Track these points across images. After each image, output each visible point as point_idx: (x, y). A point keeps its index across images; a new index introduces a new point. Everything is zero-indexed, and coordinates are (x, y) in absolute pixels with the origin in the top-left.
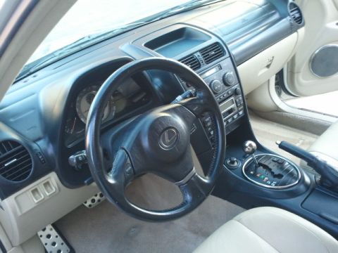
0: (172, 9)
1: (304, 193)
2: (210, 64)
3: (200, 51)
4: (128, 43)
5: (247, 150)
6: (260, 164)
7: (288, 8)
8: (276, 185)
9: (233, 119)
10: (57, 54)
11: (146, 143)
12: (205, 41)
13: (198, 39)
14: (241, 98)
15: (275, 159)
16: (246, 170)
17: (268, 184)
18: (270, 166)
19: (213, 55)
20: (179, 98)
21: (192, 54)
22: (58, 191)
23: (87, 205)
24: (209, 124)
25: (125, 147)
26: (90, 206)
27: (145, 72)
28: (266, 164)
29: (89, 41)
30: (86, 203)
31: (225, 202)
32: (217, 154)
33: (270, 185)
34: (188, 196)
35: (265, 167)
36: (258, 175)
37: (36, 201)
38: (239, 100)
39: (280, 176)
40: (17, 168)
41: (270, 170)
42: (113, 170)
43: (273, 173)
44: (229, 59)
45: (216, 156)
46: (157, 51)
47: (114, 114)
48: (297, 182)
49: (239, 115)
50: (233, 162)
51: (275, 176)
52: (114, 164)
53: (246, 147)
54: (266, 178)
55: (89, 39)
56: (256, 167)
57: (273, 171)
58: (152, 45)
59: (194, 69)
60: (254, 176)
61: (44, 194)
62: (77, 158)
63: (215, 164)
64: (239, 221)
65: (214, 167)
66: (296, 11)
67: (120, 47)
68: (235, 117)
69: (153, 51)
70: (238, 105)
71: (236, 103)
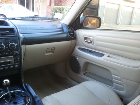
9: (9, 67)
14: (19, 58)
49: (15, 67)
54: (7, 103)
68: (11, 67)
70: (17, 62)
71: (14, 60)
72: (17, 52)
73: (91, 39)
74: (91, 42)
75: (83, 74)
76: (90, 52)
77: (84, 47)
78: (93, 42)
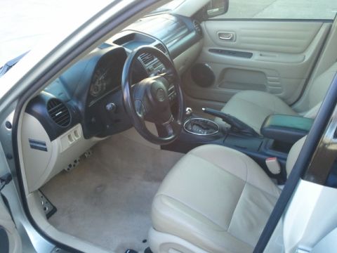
5: (188, 113)
7: (194, 24)
8: (207, 133)
16: (186, 128)
18: (201, 124)
28: (198, 123)
35: (198, 125)
36: (195, 129)
37: (71, 143)
40: (63, 118)
43: (203, 128)
51: (205, 129)
53: (187, 111)
54: (200, 130)
56: (192, 126)
61: (75, 139)
66: (198, 27)
73: (232, 35)
74: (231, 39)
75: (217, 86)
78: (234, 39)
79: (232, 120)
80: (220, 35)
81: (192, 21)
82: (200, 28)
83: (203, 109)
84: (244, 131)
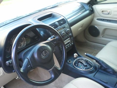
0: (48, 7)
1: (95, 72)
2: (61, 26)
3: (57, 22)
4: (31, 19)
5: (75, 57)
6: (79, 62)
7: (88, 7)
8: (85, 69)
9: (70, 46)
10: (5, 23)
11: (36, 56)
12: (59, 18)
13: (57, 17)
14: (72, 38)
15: (85, 60)
16: (75, 64)
17: (82, 69)
18: (83, 62)
19: (62, 23)
20: (49, 39)
21: (54, 23)
22: (3, 75)
23: (17, 78)
24: (61, 48)
25: (28, 58)
26: (18, 79)
27: (37, 29)
28: (81, 61)
29: (17, 18)
30: (16, 77)
31: (67, 76)
32: (63, 59)
33: (83, 69)
34: (53, 75)
35: (81, 63)
36: (79, 66)
38: (72, 39)
39: (86, 66)
41: (83, 64)
42: (23, 67)
43: (84, 65)
44: (68, 24)
45: (63, 60)
46: (42, 22)
47: (25, 45)
48: (92, 68)
49: (72, 44)
50: (70, 61)
51: (85, 66)
52: (24, 64)
53: (74, 56)
54: (82, 67)
55: (17, 17)
56: (78, 63)
57: (84, 64)
58: (40, 19)
59: (55, 28)
60: (77, 66)
62: (9, 63)
63: (63, 63)
64: (72, 83)
65: (62, 64)
66: (91, 8)
67: (28, 20)
68: (71, 45)
69: (41, 22)
70: (72, 41)
71: (71, 40)
72: (70, 34)
73: (109, 11)
74: (109, 14)
75: (101, 37)
76: (107, 21)
77: (101, 17)
78: (110, 14)
79: (101, 63)
80: (102, 11)
81: (88, 5)
82: (92, 8)
83: (86, 54)
84: (108, 70)
